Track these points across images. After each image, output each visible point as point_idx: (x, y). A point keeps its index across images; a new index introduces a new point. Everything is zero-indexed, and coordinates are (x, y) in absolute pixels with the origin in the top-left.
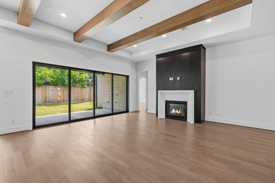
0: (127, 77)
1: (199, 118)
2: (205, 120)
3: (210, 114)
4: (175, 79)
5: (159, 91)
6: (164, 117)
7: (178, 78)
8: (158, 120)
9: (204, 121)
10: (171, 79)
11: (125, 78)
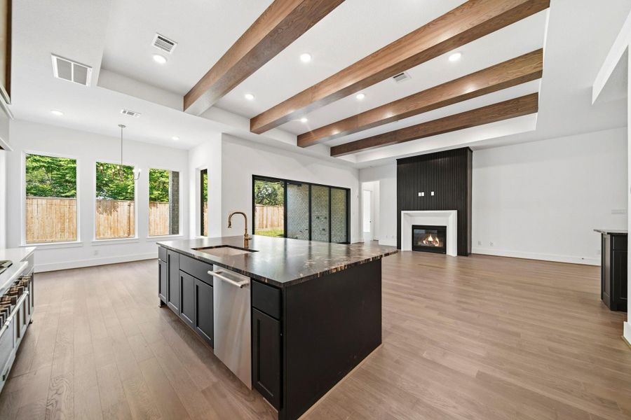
0: (348, 191)
1: (463, 249)
2: (473, 252)
3: (479, 243)
4: (428, 194)
5: (403, 212)
6: (410, 248)
7: (433, 194)
8: (402, 253)
9: (470, 254)
10: (422, 194)
11: (344, 192)
